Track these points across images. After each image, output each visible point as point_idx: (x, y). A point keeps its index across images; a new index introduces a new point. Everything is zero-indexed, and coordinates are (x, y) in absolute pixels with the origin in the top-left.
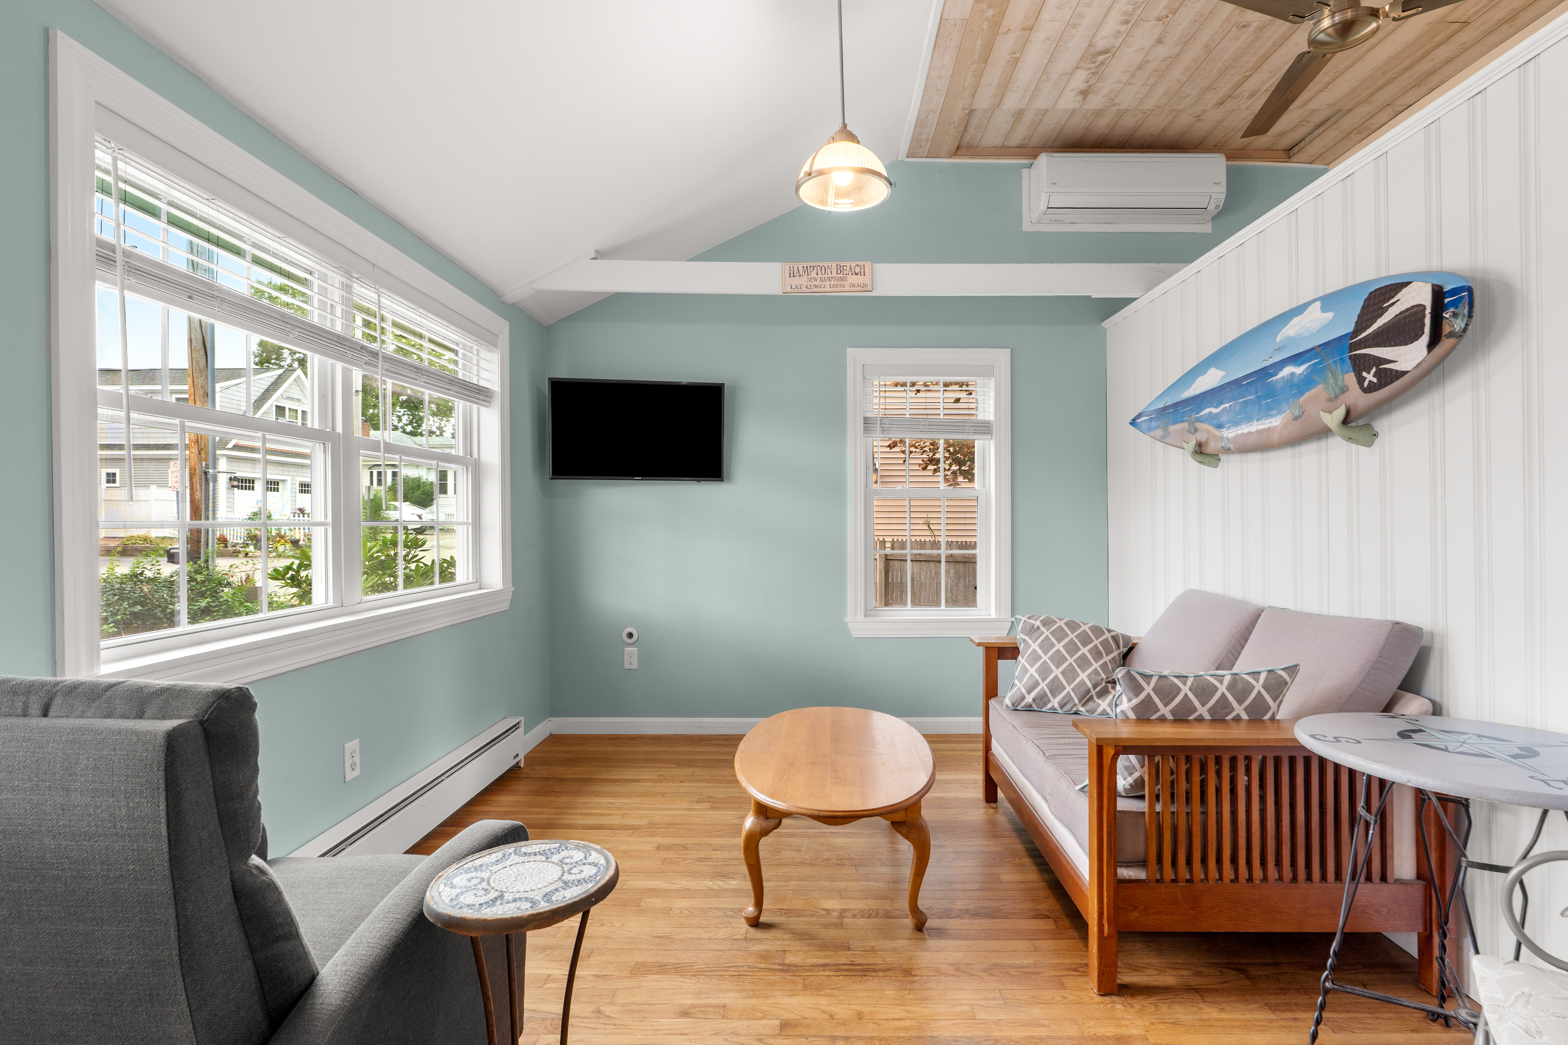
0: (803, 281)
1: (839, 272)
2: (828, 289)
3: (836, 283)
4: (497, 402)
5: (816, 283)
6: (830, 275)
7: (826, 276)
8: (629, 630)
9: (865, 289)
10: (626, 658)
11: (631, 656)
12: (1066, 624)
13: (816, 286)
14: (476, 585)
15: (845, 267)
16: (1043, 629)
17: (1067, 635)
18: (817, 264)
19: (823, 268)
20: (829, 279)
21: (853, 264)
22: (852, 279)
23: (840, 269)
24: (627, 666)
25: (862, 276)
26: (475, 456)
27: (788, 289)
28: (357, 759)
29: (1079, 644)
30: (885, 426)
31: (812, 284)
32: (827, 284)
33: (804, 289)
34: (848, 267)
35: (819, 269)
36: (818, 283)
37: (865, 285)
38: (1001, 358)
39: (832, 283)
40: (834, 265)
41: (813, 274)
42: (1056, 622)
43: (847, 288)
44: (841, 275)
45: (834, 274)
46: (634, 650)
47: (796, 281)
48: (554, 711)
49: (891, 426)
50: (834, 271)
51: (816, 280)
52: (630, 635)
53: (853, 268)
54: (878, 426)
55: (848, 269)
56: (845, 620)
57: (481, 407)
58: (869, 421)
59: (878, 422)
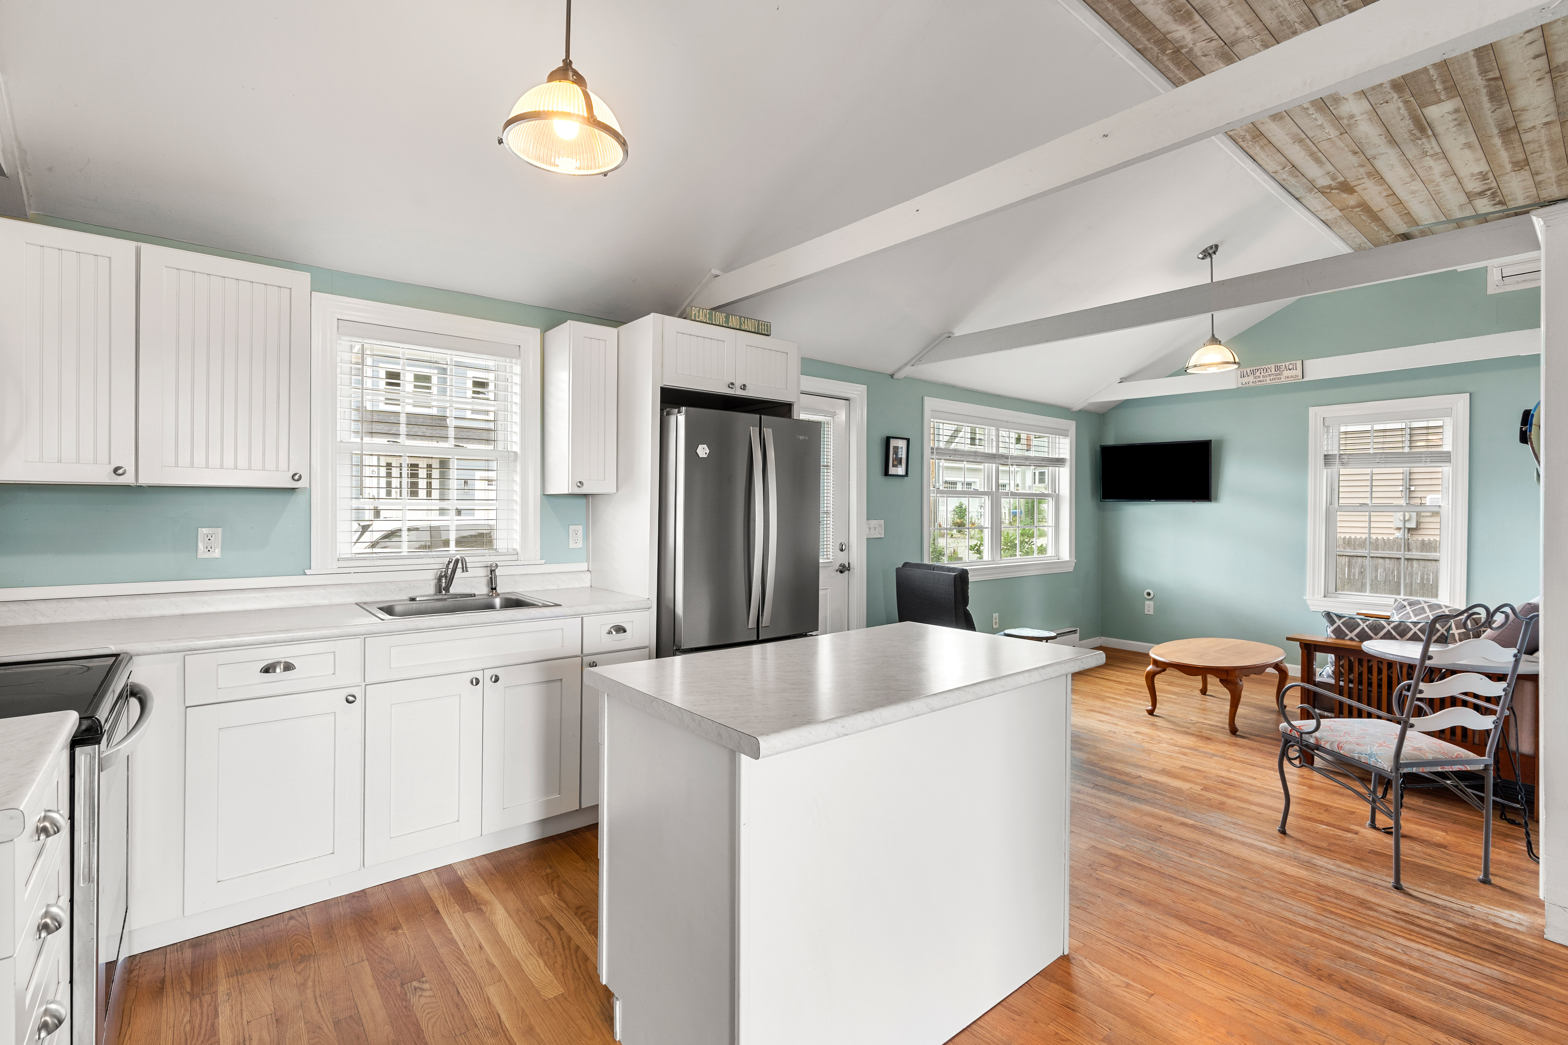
0: (1251, 379)
1: (1277, 370)
2: (1268, 381)
3: (1275, 377)
4: (1067, 464)
5: (1260, 379)
6: (1270, 373)
7: (1267, 374)
8: (1149, 591)
9: (1297, 378)
10: (1146, 608)
11: (1149, 607)
12: (1429, 606)
13: (1259, 381)
14: (1056, 558)
15: (1281, 367)
16: (1408, 607)
18: (1260, 367)
19: (1265, 369)
20: (1270, 375)
21: (1287, 364)
22: (1287, 373)
23: (1277, 368)
24: (1147, 611)
25: (1295, 370)
26: (1058, 495)
27: (1240, 385)
28: (997, 621)
30: (1343, 460)
31: (1257, 380)
32: (1268, 379)
33: (1251, 384)
34: (1284, 366)
35: (1262, 370)
36: (1261, 379)
37: (1297, 376)
38: (1459, 401)
39: (1272, 377)
40: (1273, 366)
41: (1258, 374)
42: (1421, 604)
43: (1282, 380)
44: (1278, 372)
45: (1273, 372)
46: (1151, 603)
47: (1246, 380)
48: (1103, 633)
49: (1349, 460)
50: (1273, 370)
51: (1259, 377)
52: (1149, 594)
53: (1287, 366)
54: (1337, 460)
55: (1284, 367)
56: (1305, 598)
57: (1057, 468)
58: (1329, 457)
59: (1337, 457)
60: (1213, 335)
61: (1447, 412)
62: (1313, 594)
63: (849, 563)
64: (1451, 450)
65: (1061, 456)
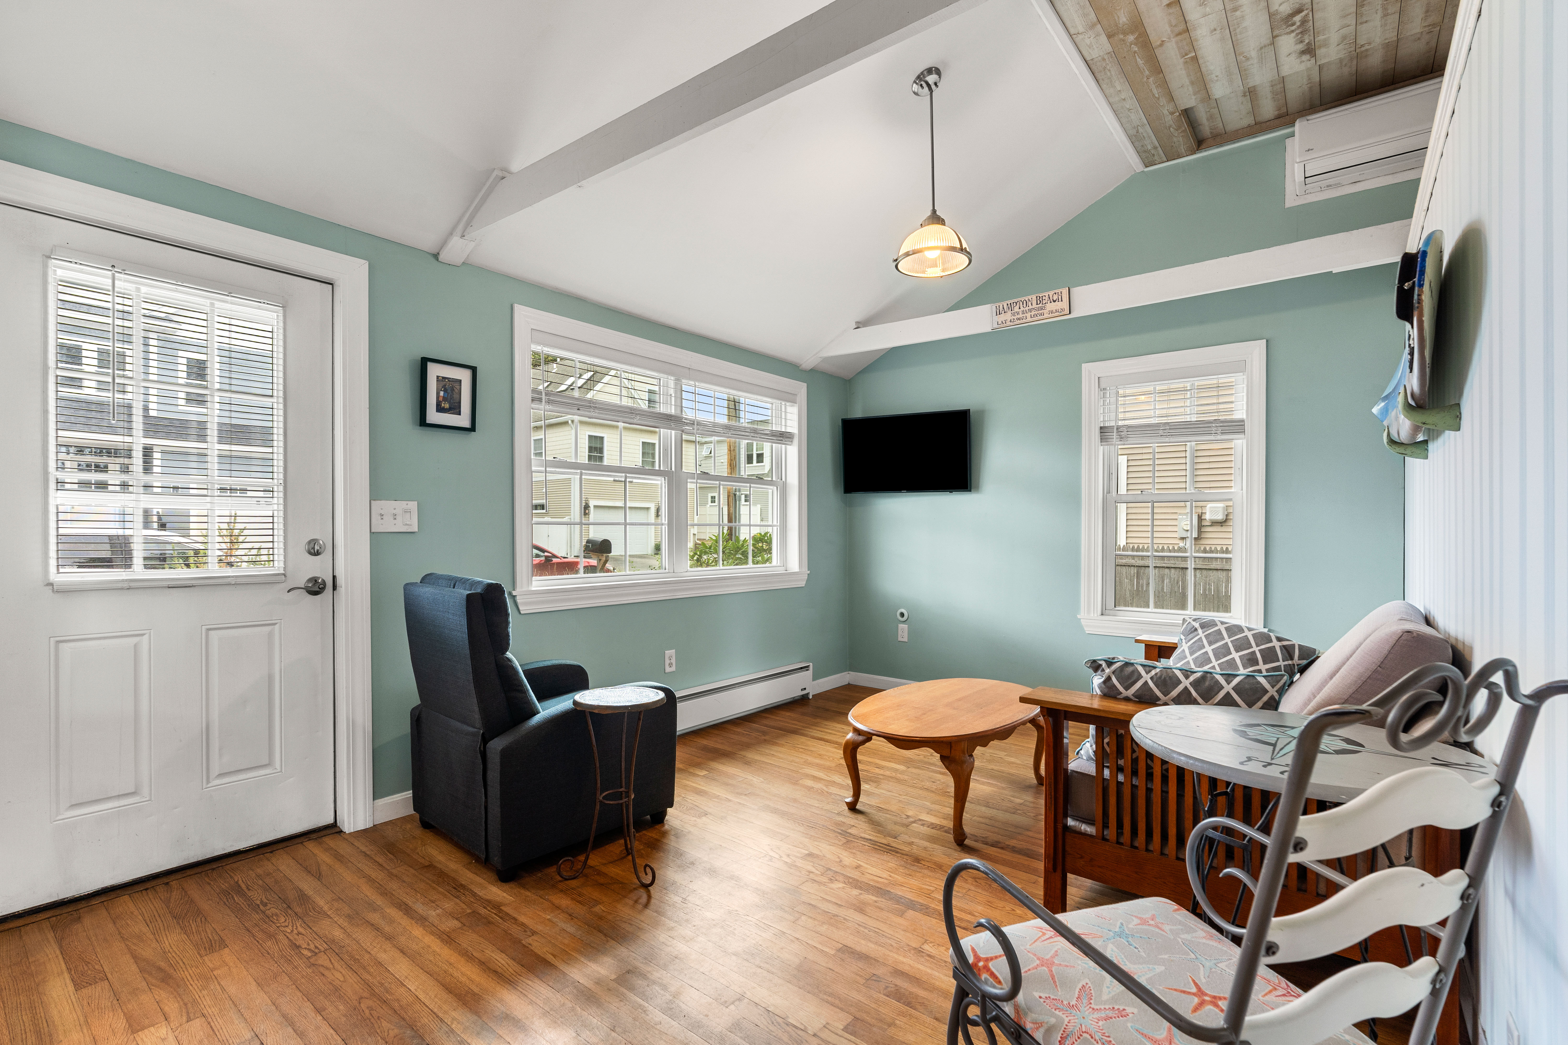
0: (1008, 316)
1: (1039, 302)
2: (1029, 319)
3: (1036, 312)
4: (796, 440)
5: (1018, 316)
6: (1031, 307)
7: (1027, 308)
8: (903, 610)
9: (1062, 313)
10: (900, 633)
11: (903, 632)
12: (1227, 629)
13: (1018, 319)
14: (783, 568)
15: (1044, 298)
16: (1200, 631)
17: (1223, 639)
18: (1019, 299)
19: (1024, 302)
20: (1030, 310)
21: (1051, 293)
22: (1051, 306)
23: (1040, 300)
24: (900, 639)
25: (1061, 303)
26: (784, 479)
27: (996, 326)
28: (673, 661)
29: (1232, 649)
30: (1122, 434)
31: (1015, 318)
32: (1028, 315)
33: (1008, 323)
34: (1047, 296)
35: (1021, 303)
36: (1021, 316)
37: (1063, 310)
38: (1256, 351)
39: (1033, 313)
40: (1034, 297)
41: (1016, 309)
42: (1217, 625)
43: (1046, 316)
44: (1041, 305)
45: (1035, 305)
46: (905, 626)
47: (1002, 317)
48: (852, 668)
49: (1129, 433)
50: (1034, 302)
51: (1018, 313)
52: (902, 615)
53: (1051, 296)
54: (1115, 434)
55: (1047, 298)
56: (1079, 616)
57: (783, 446)
58: (1106, 430)
59: (1115, 431)
60: (934, 211)
61: (1240, 367)
62: (1089, 612)
63: (334, 577)
64: (1245, 417)
65: (789, 430)
